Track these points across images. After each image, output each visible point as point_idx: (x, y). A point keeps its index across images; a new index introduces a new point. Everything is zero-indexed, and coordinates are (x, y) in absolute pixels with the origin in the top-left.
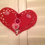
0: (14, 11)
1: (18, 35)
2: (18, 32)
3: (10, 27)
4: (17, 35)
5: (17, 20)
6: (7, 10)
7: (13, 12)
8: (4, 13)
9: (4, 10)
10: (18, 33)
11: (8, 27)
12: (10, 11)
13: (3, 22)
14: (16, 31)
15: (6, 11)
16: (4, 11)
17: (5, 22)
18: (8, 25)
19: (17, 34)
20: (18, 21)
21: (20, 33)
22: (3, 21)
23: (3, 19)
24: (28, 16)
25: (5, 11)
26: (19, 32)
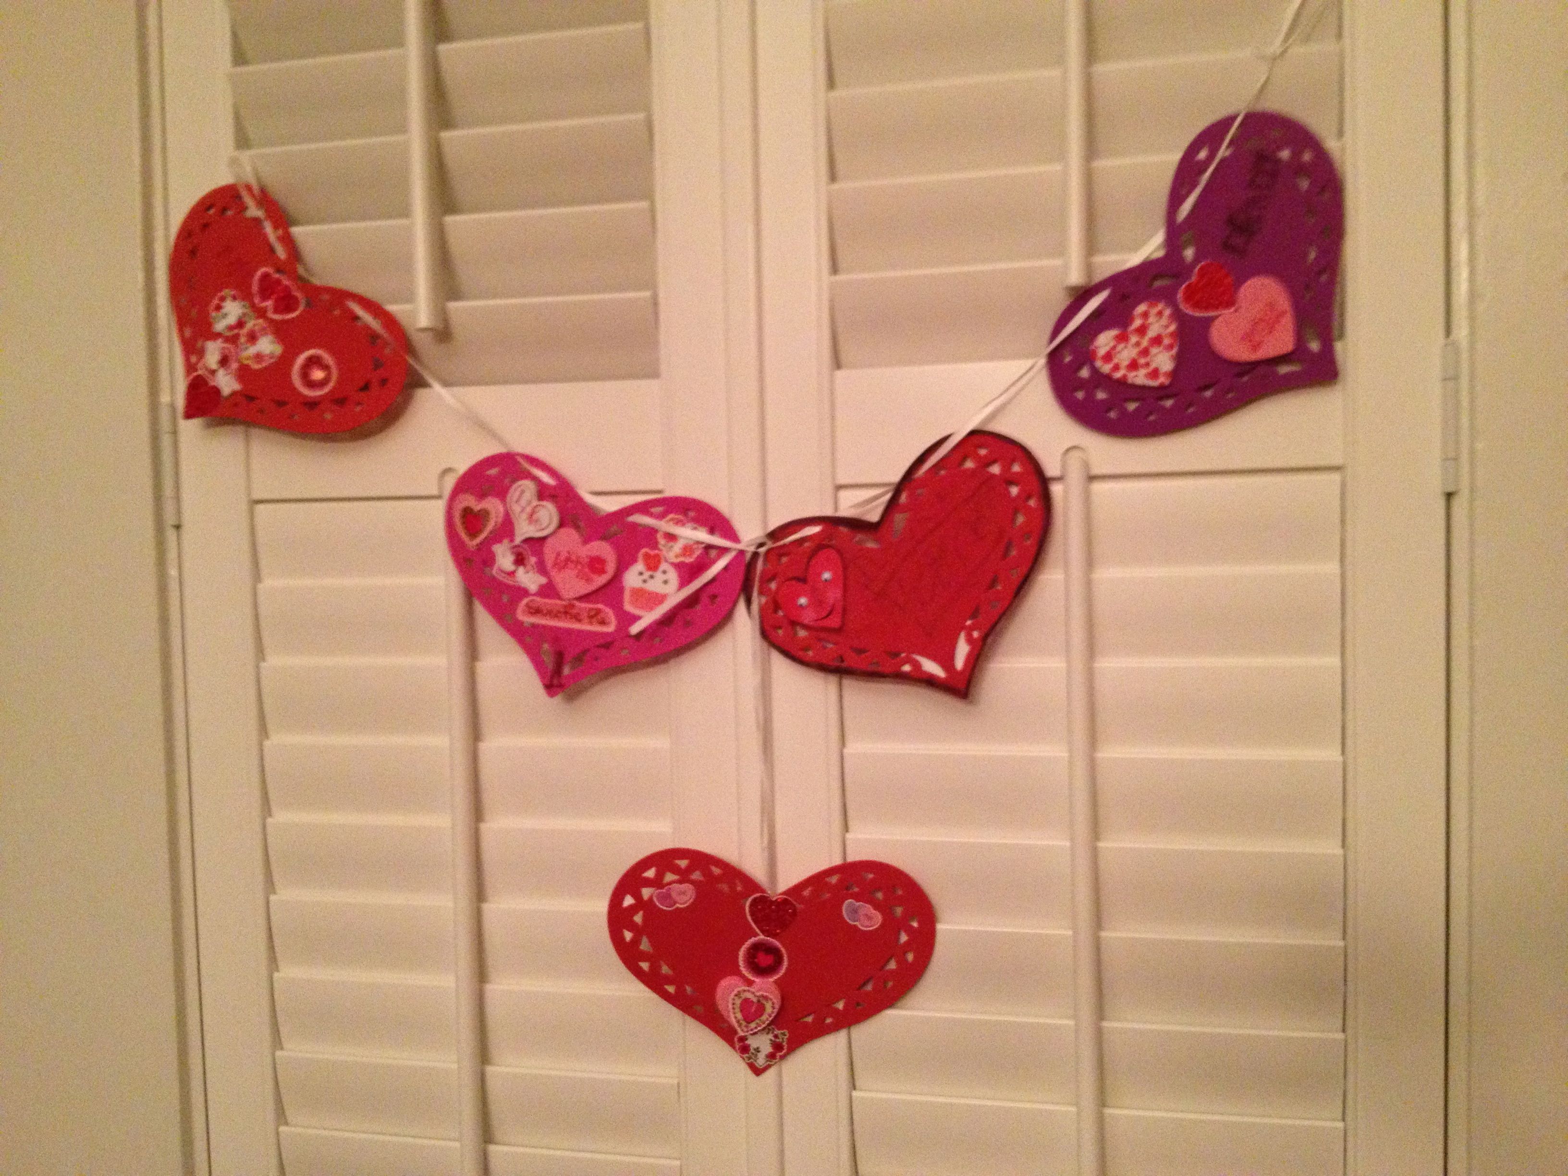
0: (732, 873)
1: (770, 1075)
2: (767, 1049)
3: (699, 1009)
4: (758, 1072)
5: (756, 947)
6: (676, 870)
7: (724, 887)
8: (646, 892)
9: (651, 873)
10: (771, 1056)
11: (680, 1002)
12: (697, 876)
13: (645, 966)
14: (753, 1042)
15: (669, 877)
16: (648, 883)
17: (654, 968)
18: (680, 990)
19: (761, 1061)
20: (764, 960)
21: (783, 1058)
22: (644, 956)
23: (645, 945)
24: (855, 911)
25: (660, 875)
26: (777, 1047)
